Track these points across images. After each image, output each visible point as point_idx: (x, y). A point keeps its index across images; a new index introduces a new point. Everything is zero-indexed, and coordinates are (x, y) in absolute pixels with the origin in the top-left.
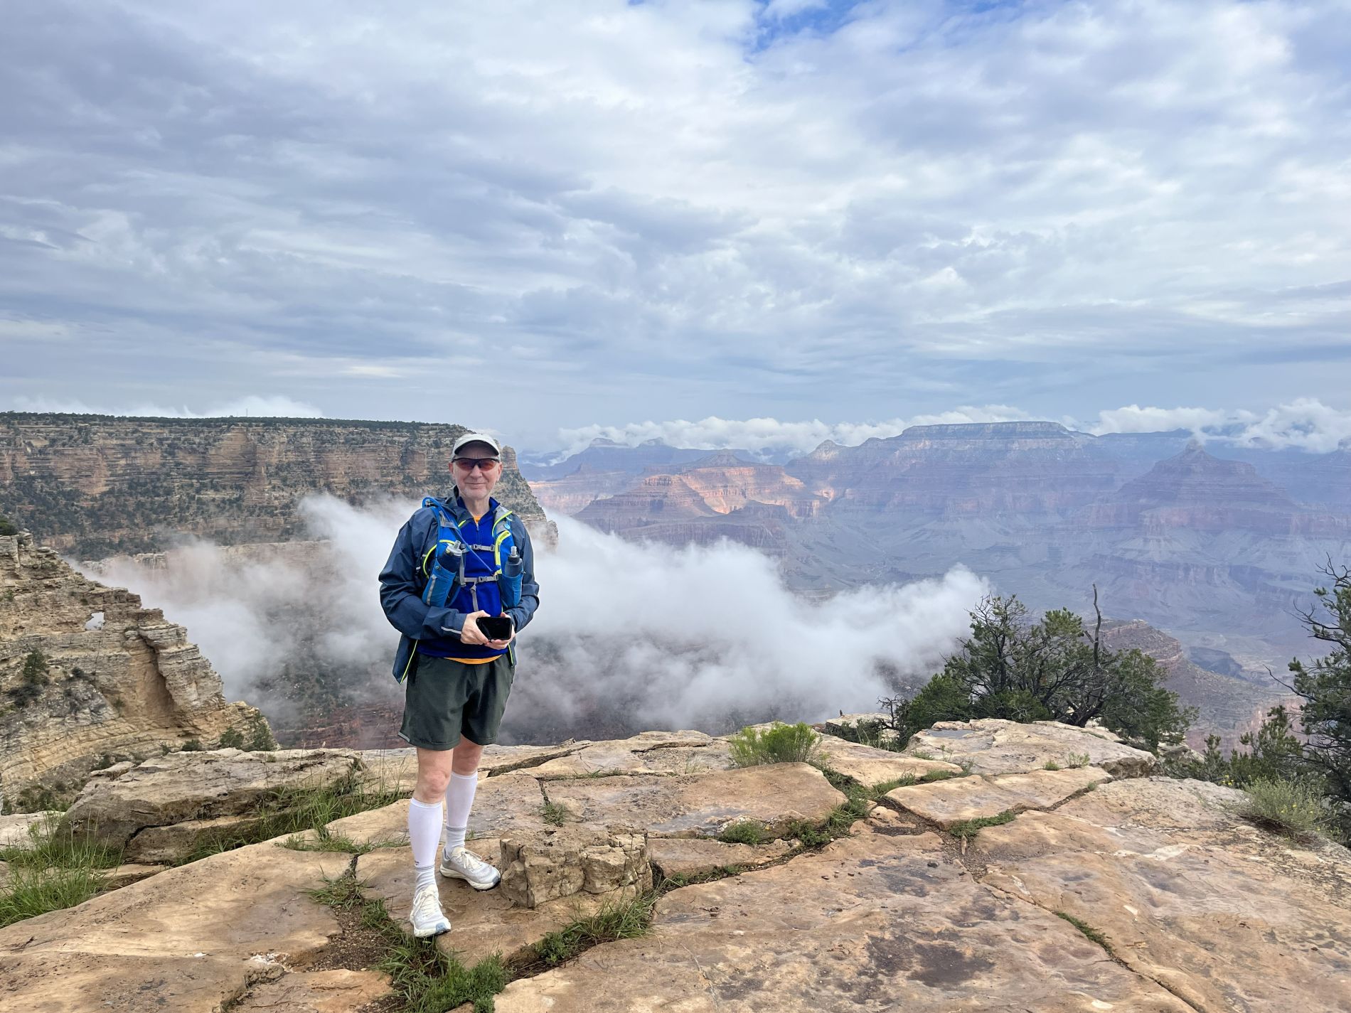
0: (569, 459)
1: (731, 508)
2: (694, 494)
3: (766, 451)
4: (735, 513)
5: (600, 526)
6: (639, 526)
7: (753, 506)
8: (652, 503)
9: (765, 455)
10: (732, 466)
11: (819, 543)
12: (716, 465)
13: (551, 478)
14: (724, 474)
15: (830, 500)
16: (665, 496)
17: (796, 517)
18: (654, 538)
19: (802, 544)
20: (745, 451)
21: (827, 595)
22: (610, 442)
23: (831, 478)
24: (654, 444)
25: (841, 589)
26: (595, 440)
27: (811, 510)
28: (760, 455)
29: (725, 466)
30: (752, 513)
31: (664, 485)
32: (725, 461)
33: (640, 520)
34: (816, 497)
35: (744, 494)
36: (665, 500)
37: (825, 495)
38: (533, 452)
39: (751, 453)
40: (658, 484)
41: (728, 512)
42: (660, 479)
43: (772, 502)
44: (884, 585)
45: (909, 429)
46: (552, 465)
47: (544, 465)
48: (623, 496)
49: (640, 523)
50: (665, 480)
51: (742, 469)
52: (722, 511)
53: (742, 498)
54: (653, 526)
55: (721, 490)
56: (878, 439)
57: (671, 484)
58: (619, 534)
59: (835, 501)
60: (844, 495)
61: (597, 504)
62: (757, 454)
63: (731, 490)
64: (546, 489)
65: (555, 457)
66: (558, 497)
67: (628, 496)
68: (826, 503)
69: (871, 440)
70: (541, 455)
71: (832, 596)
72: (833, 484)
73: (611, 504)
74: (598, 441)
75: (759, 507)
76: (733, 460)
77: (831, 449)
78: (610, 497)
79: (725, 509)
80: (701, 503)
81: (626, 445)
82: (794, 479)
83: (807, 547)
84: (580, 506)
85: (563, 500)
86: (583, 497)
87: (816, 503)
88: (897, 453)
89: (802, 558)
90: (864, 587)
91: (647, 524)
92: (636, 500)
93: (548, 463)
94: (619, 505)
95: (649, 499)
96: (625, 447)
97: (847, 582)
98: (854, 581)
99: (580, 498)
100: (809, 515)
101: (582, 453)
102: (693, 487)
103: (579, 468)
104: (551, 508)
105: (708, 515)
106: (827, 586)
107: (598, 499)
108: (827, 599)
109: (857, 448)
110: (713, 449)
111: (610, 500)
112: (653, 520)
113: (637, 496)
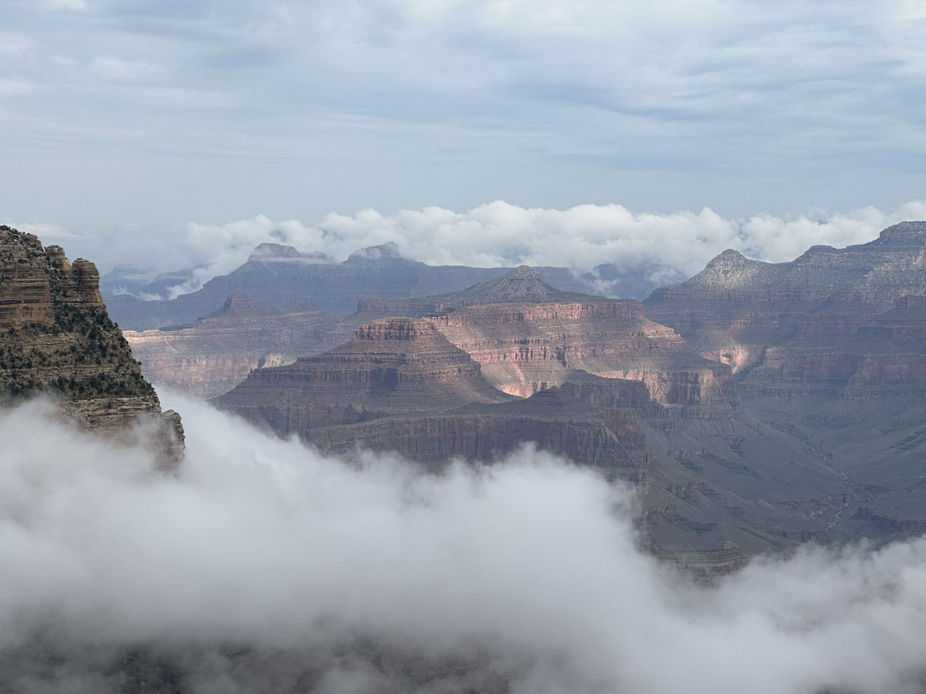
0: (208, 285)
1: (535, 385)
2: (462, 357)
3: (606, 270)
4: (543, 396)
5: (268, 420)
6: (349, 422)
7: (579, 382)
8: (375, 375)
9: (604, 278)
10: (537, 300)
11: (711, 456)
12: (506, 299)
13: (170, 323)
14: (521, 317)
15: (734, 370)
16: (402, 361)
17: (666, 405)
18: (377, 447)
19: (679, 459)
20: (565, 270)
21: (730, 563)
22: (291, 251)
23: (738, 325)
24: (378, 254)
25: (758, 552)
26: (260, 247)
27: (696, 390)
28: (594, 278)
29: (523, 299)
30: (578, 395)
31: (399, 338)
32: (522, 292)
33: (349, 410)
34: (704, 363)
35: (561, 357)
36: (401, 370)
37: (724, 360)
38: (134, 272)
39: (576, 274)
40: (387, 336)
41: (529, 395)
42: (391, 326)
43: (618, 375)
44: (843, 544)
45: (893, 229)
46: (173, 297)
47: (157, 297)
48: (316, 360)
49: (350, 416)
50: (401, 328)
51: (557, 306)
52: (517, 393)
53: (557, 366)
54: (375, 422)
55: (516, 349)
56: (829, 249)
57: (414, 337)
58: (307, 438)
59: (744, 372)
60: (762, 359)
61: (263, 376)
62: (588, 276)
63: (536, 349)
64: (162, 345)
65: (179, 283)
66: (184, 364)
67: (324, 360)
68: (727, 378)
69: (815, 250)
70: (150, 278)
71: (740, 564)
72: (742, 338)
73: (291, 378)
74: (268, 250)
75: (593, 385)
76: (538, 290)
77: (737, 267)
78: (290, 362)
79: (523, 390)
80: (474, 373)
81: (323, 256)
82: (662, 328)
83: (689, 465)
84: (230, 382)
85: (193, 369)
86: (235, 361)
87: (707, 378)
88: (870, 276)
89: (678, 487)
90: (802, 549)
91: (364, 417)
92: (342, 368)
93: (165, 293)
94: (307, 378)
95: (368, 367)
96: (320, 262)
97: (770, 537)
98: (784, 534)
99: (229, 363)
100: (692, 402)
101: (233, 273)
102: (458, 344)
103: (227, 305)
104: (171, 384)
105: (487, 400)
106: (729, 545)
107: (266, 366)
108: (728, 570)
109: (789, 266)
110: (499, 266)
111: (290, 369)
112: (376, 410)
113: (344, 360)
